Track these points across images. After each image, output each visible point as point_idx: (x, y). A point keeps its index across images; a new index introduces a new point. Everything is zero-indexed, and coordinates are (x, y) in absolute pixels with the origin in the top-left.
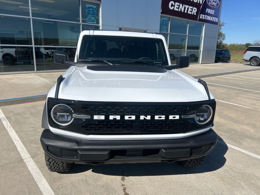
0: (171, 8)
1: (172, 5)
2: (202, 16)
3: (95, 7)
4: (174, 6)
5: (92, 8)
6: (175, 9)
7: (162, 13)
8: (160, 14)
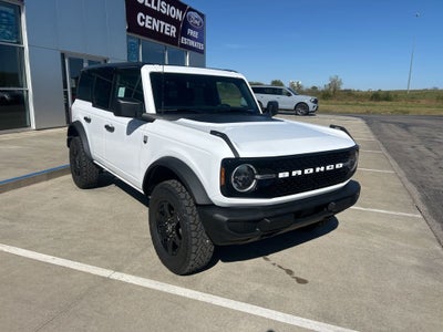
0: (142, 24)
1: (142, 20)
2: (184, 40)
3: (11, 11)
4: (144, 21)
5: (6, 13)
6: (147, 26)
7: (128, 30)
8: (125, 33)
